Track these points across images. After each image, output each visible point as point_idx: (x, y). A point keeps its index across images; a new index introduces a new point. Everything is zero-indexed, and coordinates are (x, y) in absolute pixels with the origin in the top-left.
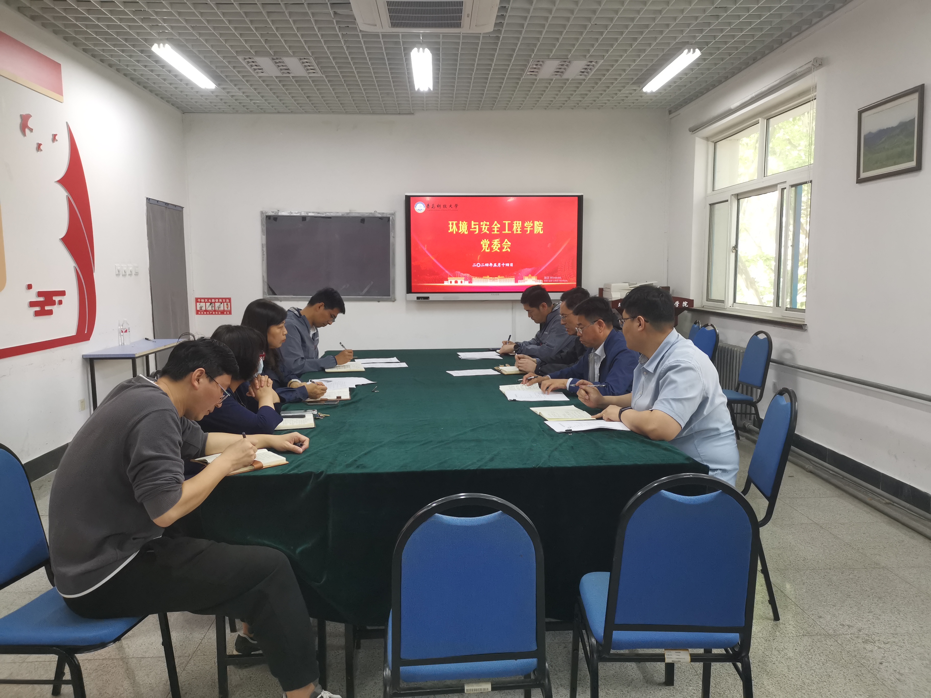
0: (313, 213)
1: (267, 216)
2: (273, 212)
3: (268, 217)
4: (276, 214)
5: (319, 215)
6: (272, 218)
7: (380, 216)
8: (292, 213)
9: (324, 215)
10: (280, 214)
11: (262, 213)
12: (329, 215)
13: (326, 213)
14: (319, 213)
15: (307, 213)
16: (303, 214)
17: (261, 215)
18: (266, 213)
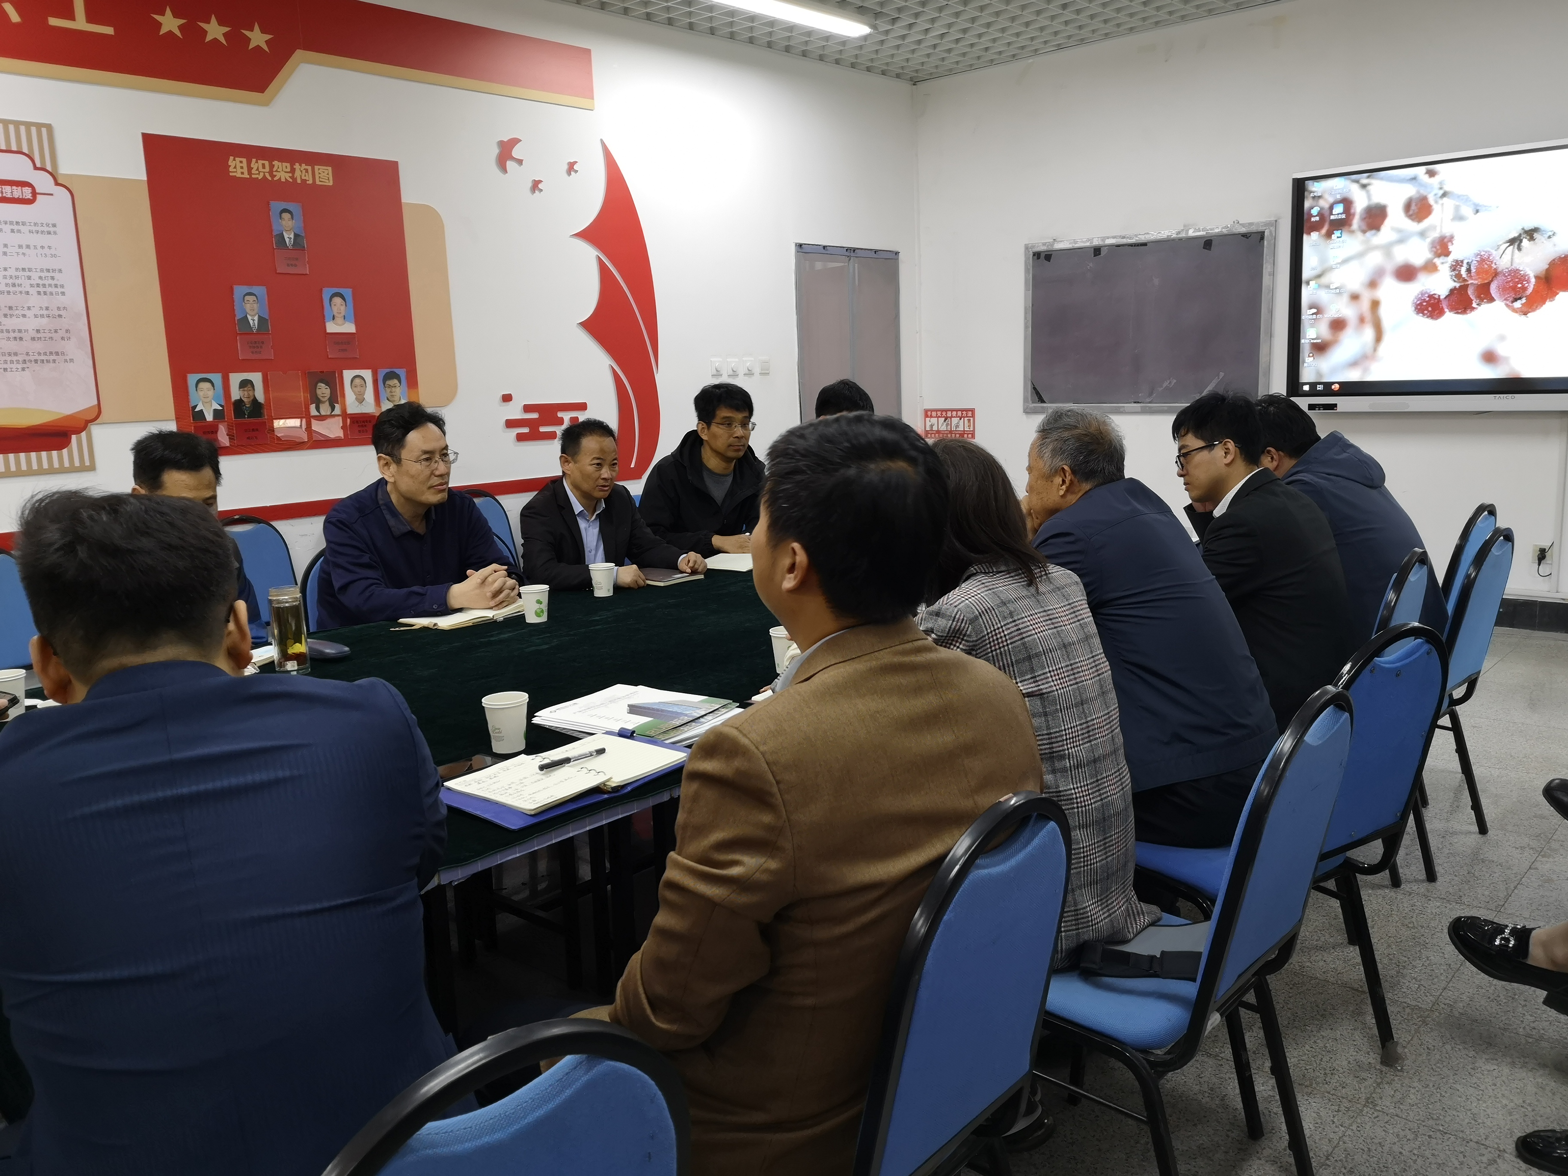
0: (1114, 237)
1: (1034, 254)
2: (1044, 244)
3: (1037, 255)
4: (1050, 248)
5: (1125, 241)
6: (1043, 256)
7: (1243, 230)
8: (1076, 242)
9: (1133, 241)
10: (1058, 246)
11: (1027, 248)
12: (1143, 238)
13: (1136, 236)
14: (1124, 237)
15: (1104, 239)
16: (1096, 242)
17: (1025, 251)
18: (1033, 247)
